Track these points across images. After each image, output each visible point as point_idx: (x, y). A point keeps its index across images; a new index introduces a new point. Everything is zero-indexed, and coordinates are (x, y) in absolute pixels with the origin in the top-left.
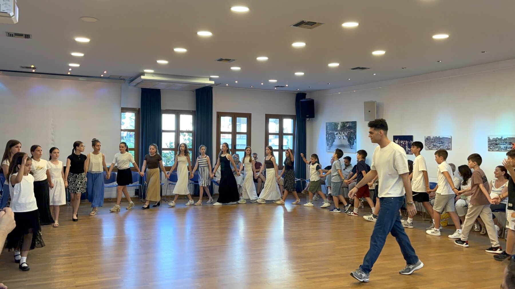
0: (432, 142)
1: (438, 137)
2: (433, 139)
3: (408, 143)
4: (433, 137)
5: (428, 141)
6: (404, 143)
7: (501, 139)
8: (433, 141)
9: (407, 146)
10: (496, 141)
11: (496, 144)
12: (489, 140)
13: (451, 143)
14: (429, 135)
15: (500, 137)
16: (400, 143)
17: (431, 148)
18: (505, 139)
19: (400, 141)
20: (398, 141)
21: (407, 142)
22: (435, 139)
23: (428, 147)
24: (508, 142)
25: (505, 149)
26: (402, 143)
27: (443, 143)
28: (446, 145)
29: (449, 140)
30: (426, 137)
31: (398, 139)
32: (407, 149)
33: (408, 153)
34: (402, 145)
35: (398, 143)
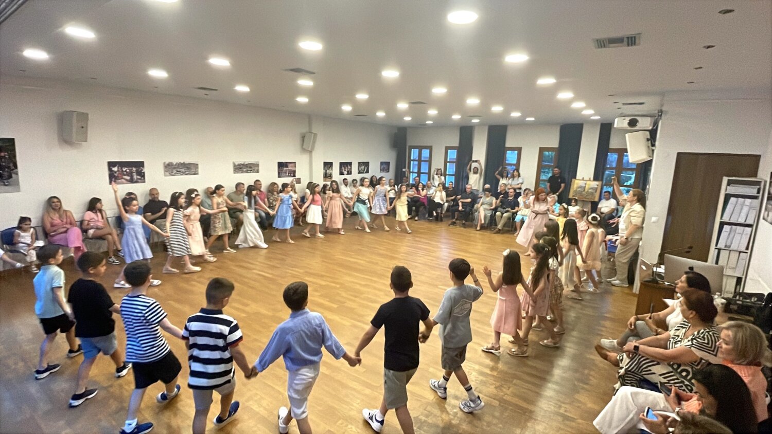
0: (175, 168)
1: (182, 162)
2: (176, 165)
3: (136, 170)
4: (177, 163)
5: (170, 167)
6: (129, 170)
7: (243, 165)
8: (176, 166)
9: (134, 174)
11: (241, 168)
12: (235, 165)
13: (198, 168)
14: (171, 161)
15: (243, 163)
16: (122, 171)
17: (173, 174)
18: (246, 164)
19: (122, 168)
20: (118, 168)
21: (134, 169)
22: (179, 165)
23: (170, 174)
24: (249, 166)
25: (247, 172)
26: (126, 171)
27: (189, 168)
28: (193, 170)
29: (196, 166)
30: (167, 163)
31: (118, 165)
32: (135, 177)
33: (136, 182)
34: (125, 173)
35: (118, 171)
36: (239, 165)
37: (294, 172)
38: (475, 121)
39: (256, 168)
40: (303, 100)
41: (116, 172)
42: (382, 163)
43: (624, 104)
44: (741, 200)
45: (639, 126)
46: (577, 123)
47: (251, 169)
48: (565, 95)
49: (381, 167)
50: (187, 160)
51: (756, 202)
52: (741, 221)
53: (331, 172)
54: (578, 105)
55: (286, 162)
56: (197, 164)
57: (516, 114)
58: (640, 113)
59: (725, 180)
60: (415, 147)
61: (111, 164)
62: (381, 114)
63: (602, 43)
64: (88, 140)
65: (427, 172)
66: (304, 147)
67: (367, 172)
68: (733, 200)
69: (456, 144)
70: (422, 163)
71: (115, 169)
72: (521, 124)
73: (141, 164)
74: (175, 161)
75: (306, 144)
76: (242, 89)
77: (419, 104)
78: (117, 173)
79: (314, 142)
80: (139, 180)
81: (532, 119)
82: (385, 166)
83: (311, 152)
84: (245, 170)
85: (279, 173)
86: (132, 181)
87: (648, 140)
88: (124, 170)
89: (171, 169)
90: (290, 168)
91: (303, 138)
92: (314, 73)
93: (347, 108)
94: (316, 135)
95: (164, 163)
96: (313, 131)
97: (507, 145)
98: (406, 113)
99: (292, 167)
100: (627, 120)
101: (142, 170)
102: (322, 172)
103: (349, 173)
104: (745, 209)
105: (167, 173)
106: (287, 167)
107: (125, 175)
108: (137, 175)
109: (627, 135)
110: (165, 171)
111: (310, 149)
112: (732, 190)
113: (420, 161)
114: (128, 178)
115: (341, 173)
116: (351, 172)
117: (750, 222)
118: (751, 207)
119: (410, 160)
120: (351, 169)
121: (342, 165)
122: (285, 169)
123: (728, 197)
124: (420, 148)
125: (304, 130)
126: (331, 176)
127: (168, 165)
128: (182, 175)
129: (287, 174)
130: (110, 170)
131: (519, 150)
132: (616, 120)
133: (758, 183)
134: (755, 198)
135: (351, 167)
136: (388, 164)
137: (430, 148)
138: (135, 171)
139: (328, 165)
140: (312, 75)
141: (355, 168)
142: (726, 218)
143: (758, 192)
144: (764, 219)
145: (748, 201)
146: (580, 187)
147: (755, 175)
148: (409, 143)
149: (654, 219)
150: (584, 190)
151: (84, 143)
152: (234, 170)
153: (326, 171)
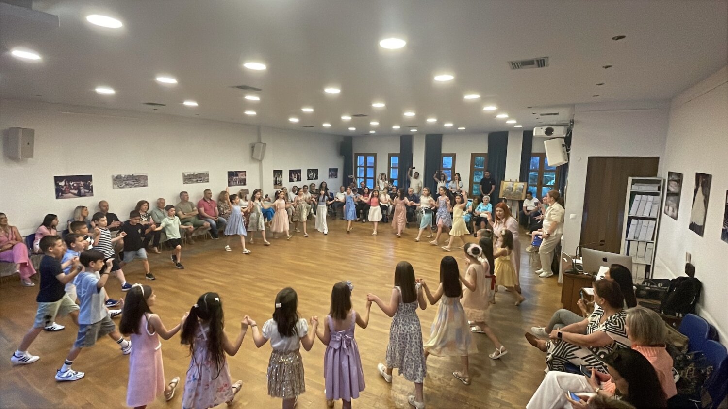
0: (124, 181)
1: (131, 174)
2: (125, 177)
6: (76, 183)
7: (193, 175)
8: (125, 179)
9: (82, 188)
10: (190, 176)
11: (190, 179)
12: (184, 176)
13: (147, 179)
14: (119, 174)
16: (70, 185)
17: (122, 186)
18: (196, 175)
19: (69, 183)
20: (65, 183)
22: (127, 177)
23: (118, 186)
24: (199, 176)
25: (197, 181)
26: (73, 185)
27: (138, 181)
28: (142, 182)
29: (145, 178)
30: (115, 176)
31: (65, 180)
32: (83, 190)
33: (84, 196)
34: (72, 187)
35: (65, 185)
36: (189, 176)
37: (245, 180)
38: (414, 130)
39: (206, 178)
40: (250, 113)
41: (62, 187)
42: (330, 170)
43: (542, 115)
44: (644, 197)
45: (555, 134)
46: (503, 130)
47: (200, 179)
48: (489, 108)
49: (329, 173)
50: (136, 172)
51: (658, 198)
52: (646, 215)
53: (281, 179)
54: (502, 116)
55: (236, 172)
56: (146, 176)
57: (448, 125)
58: (555, 123)
59: (630, 179)
60: (360, 155)
61: (57, 179)
62: (327, 125)
63: (516, 65)
64: (35, 156)
65: (373, 177)
66: (253, 156)
67: (316, 178)
68: (638, 197)
69: (399, 152)
70: (368, 169)
71: (62, 184)
72: (454, 133)
73: (89, 178)
74: (124, 174)
75: (256, 153)
76: (190, 103)
77: (361, 116)
78: (65, 187)
79: (264, 152)
80: (86, 194)
81: (464, 128)
82: (333, 172)
83: (260, 161)
84: (194, 180)
85: (229, 182)
86: (79, 195)
87: (563, 146)
88: (71, 184)
89: (119, 181)
90: (241, 177)
91: (253, 147)
92: (260, 90)
93: (294, 120)
94: (265, 145)
95: (113, 176)
96: (262, 142)
97: (444, 151)
98: (350, 124)
99: (242, 175)
100: (545, 128)
101: (90, 184)
102: (272, 179)
103: (299, 180)
104: (649, 204)
105: (116, 186)
106: (237, 176)
107: (71, 189)
108: (85, 189)
109: (545, 142)
110: (114, 184)
111: (259, 158)
112: (636, 188)
113: (365, 167)
114: (76, 192)
115: (291, 180)
116: (301, 178)
117: (653, 215)
118: (654, 203)
119: (356, 167)
120: (301, 175)
121: (292, 172)
122: (235, 178)
123: (633, 195)
124: (366, 155)
125: (254, 139)
126: (281, 183)
127: (117, 177)
128: (130, 187)
129: (237, 183)
130: (57, 184)
131: (454, 156)
132: (535, 129)
133: (658, 182)
134: (657, 194)
135: (300, 173)
136: (336, 170)
137: (375, 155)
138: (82, 185)
139: (278, 173)
140: (259, 91)
141: (304, 175)
142: (632, 214)
143: (659, 190)
144: (665, 213)
145: (651, 198)
146: (509, 188)
147: (655, 175)
148: (354, 152)
149: (572, 216)
150: (512, 191)
151: (29, 159)
152: (184, 181)
153: (276, 178)
